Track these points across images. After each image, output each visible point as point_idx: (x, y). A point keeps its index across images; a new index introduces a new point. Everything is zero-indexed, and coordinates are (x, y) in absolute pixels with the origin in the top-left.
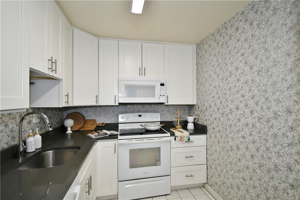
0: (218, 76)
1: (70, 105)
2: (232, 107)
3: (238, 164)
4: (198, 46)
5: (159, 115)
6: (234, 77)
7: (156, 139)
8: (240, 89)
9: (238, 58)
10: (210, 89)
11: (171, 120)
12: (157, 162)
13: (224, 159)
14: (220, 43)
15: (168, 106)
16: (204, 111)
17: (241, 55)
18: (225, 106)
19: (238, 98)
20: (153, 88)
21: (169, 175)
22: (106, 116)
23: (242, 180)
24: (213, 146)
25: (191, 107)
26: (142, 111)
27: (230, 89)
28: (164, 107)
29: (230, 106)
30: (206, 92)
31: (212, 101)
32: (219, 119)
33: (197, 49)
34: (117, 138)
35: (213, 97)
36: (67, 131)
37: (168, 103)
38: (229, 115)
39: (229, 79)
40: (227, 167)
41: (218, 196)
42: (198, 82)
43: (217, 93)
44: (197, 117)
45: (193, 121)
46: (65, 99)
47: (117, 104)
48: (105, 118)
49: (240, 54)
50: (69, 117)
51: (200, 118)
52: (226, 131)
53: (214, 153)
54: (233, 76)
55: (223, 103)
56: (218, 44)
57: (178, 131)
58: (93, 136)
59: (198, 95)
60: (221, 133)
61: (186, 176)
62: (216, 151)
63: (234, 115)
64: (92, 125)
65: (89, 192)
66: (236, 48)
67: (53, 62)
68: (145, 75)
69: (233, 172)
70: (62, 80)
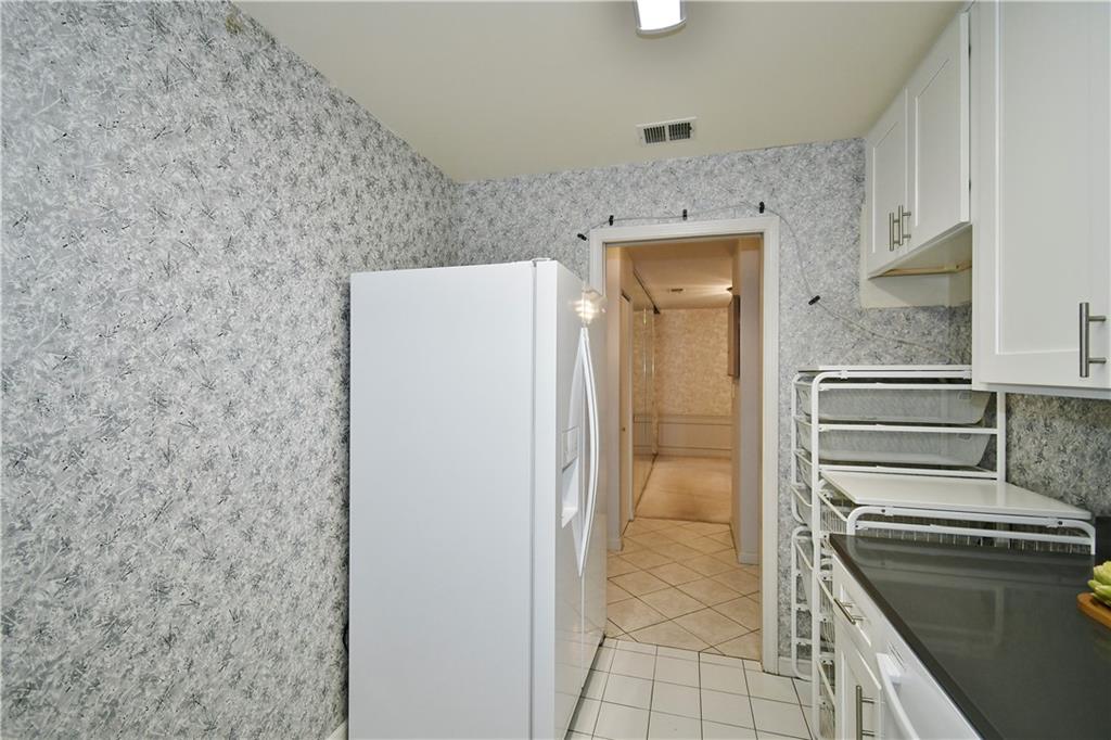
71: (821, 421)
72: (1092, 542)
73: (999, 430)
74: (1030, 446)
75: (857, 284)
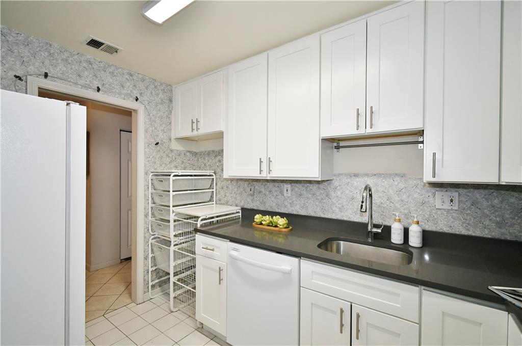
71: (173, 191)
72: (240, 214)
73: (214, 190)
74: (222, 193)
75: (170, 140)
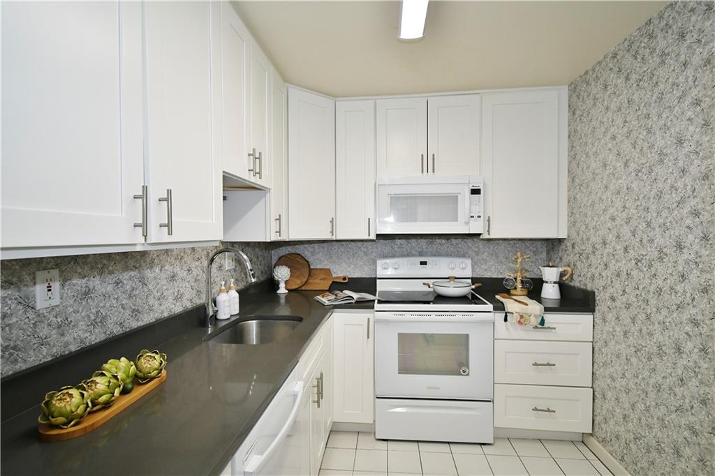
0: (626, 165)
1: (284, 237)
2: (666, 243)
3: (677, 390)
4: (574, 89)
5: (468, 262)
6: (670, 164)
7: (459, 316)
8: (686, 196)
9: (683, 113)
10: (604, 197)
11: (500, 277)
12: (460, 367)
13: (640, 377)
14: (634, 77)
15: (492, 242)
16: (588, 254)
17: (692, 104)
18: (645, 241)
19: (682, 219)
20: (454, 199)
21: (490, 401)
22: (351, 263)
23: (686, 434)
24: (610, 344)
25: (553, 244)
26: (429, 254)
27: (659, 196)
28: (481, 244)
29: (659, 241)
30: (593, 205)
31: (609, 229)
32: (627, 274)
33: (570, 97)
34: (373, 308)
35: (613, 219)
36: (278, 288)
37: (489, 234)
38: (657, 265)
39: (658, 170)
40: (647, 397)
41: (621, 467)
42: (573, 181)
43: (624, 207)
44: (569, 269)
45: (558, 280)
46: (274, 226)
47: (373, 237)
48: (349, 266)
49: (688, 100)
50: (282, 261)
51: (576, 273)
52: (647, 305)
53: (612, 361)
54: (669, 161)
55: (639, 232)
56: (627, 79)
57: (516, 300)
58: (326, 300)
59: (571, 214)
60: (633, 311)
61: (533, 410)
62: (618, 357)
63: (670, 265)
64: (323, 279)
65: (318, 402)
66: (678, 86)
67: (256, 157)
68: (434, 172)
69: (663, 410)
70: (270, 189)
